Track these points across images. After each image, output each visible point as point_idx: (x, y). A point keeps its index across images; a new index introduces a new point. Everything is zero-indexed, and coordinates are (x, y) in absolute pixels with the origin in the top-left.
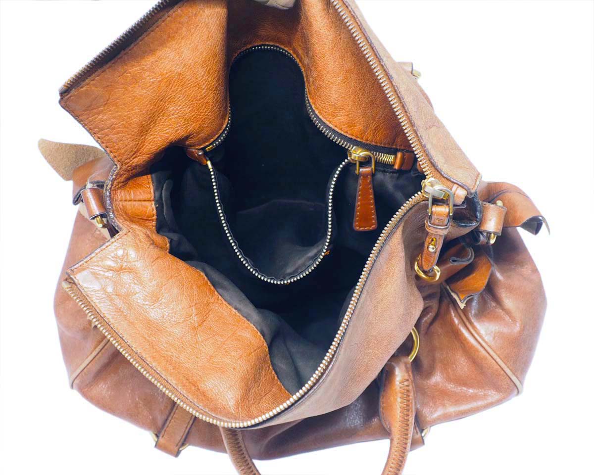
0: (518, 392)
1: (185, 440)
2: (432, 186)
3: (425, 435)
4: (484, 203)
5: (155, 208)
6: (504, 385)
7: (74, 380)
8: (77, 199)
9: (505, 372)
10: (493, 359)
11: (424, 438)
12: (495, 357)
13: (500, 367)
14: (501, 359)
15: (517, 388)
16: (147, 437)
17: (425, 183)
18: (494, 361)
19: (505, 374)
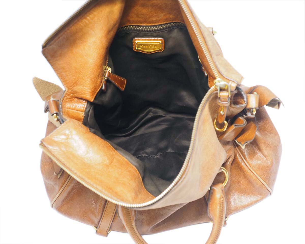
0: (271, 194)
1: (110, 229)
2: (219, 82)
3: (227, 220)
4: (248, 94)
5: (83, 116)
6: (264, 192)
7: (53, 204)
8: (47, 110)
9: (265, 186)
10: (259, 180)
11: (226, 222)
12: (260, 179)
13: (263, 184)
14: (263, 180)
15: (270, 193)
16: (91, 229)
17: (216, 81)
18: (259, 181)
19: (265, 187)
